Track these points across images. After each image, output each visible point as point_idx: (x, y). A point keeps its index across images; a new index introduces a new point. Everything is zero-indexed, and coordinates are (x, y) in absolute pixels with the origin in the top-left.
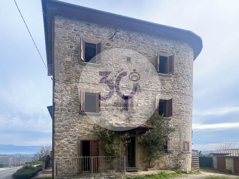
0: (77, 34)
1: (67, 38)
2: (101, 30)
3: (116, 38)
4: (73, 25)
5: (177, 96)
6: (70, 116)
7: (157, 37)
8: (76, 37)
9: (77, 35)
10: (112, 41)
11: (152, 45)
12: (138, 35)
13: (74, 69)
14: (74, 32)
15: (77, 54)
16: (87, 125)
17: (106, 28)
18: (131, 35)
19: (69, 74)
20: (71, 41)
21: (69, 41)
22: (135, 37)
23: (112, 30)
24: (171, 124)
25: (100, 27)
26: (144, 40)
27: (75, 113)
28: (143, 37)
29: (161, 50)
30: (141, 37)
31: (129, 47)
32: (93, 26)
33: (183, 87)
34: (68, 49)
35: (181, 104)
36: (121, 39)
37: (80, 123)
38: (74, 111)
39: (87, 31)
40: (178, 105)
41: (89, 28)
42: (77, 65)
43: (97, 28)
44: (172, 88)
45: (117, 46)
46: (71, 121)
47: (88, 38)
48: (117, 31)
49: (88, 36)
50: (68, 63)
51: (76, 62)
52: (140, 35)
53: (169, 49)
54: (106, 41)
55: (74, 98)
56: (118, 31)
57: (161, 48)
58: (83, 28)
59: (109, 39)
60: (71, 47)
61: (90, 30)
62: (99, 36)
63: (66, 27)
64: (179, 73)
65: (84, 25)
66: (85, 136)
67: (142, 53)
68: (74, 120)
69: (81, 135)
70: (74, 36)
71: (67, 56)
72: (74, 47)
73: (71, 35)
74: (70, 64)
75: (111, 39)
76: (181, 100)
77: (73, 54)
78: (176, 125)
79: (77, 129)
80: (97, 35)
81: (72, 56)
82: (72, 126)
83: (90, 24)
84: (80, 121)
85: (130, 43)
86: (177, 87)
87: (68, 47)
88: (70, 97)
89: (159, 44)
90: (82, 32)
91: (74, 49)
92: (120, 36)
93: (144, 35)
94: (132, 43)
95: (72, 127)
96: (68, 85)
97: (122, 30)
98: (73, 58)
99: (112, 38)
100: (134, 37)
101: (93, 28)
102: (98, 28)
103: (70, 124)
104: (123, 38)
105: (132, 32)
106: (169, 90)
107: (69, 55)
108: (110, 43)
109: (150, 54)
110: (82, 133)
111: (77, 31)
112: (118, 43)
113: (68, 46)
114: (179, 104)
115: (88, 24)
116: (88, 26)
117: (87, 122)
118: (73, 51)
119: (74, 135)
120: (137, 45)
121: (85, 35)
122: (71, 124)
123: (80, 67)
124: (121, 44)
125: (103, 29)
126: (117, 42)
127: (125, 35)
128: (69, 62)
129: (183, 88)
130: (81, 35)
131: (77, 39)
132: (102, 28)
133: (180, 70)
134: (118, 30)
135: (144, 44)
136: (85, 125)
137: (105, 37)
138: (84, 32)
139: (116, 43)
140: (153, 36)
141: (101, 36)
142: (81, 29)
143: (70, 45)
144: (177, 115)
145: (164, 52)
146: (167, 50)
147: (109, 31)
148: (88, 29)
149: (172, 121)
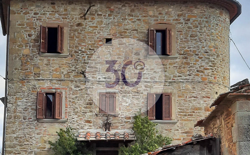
0: (37, 18)
1: (25, 26)
2: (69, 8)
3: (91, 14)
4: (32, 8)
5: (188, 86)
6: (26, 125)
7: (153, 4)
8: (37, 22)
9: (37, 20)
10: (85, 19)
11: (145, 16)
12: (122, 6)
13: (33, 64)
14: (34, 16)
15: (36, 44)
16: (47, 136)
17: (77, 3)
18: (112, 8)
19: (26, 70)
20: (31, 28)
21: (28, 29)
22: (119, 9)
23: (85, 5)
24: (178, 130)
25: (68, 4)
26: (132, 11)
27: (32, 121)
28: (130, 7)
29: (159, 21)
30: (127, 8)
31: (109, 24)
32: (58, 5)
33: (198, 71)
34: (26, 39)
35: (195, 97)
36: (98, 15)
37: (38, 134)
38: (31, 118)
39: (51, 11)
40: (190, 99)
41: (54, 8)
42: (36, 57)
43: (63, 6)
44: (178, 74)
45: (92, 25)
46: (26, 131)
47: (52, 21)
48: (91, 5)
49: (52, 18)
50: (25, 56)
51: (35, 54)
52: (126, 5)
53: (172, 17)
54: (76, 21)
55: (32, 101)
56: (94, 6)
57: (159, 18)
58: (46, 9)
59: (81, 17)
60: (30, 35)
61: (54, 10)
62: (67, 17)
63: (24, 11)
64: (191, 51)
65: (46, 5)
66: (45, 151)
67: (129, 29)
68: (31, 130)
69: (39, 150)
70: (34, 21)
71: (24, 47)
72: (33, 35)
73: (30, 21)
74: (28, 58)
75: (84, 17)
76: (195, 91)
77: (31, 44)
78: (187, 132)
79: (34, 142)
80: (64, 15)
81: (30, 47)
82: (27, 138)
83: (55, 2)
84: (38, 131)
85: (111, 17)
86: (188, 73)
87: (25, 37)
88: (26, 100)
89: (157, 14)
90: (44, 14)
91: (33, 37)
92: (96, 11)
93: (131, 4)
94: (114, 18)
95: (28, 140)
96: (24, 84)
97: (99, 3)
98: (32, 50)
99: (85, 15)
100: (117, 10)
101: (58, 7)
102: (66, 6)
103: (25, 135)
104: (100, 13)
105: (114, 3)
106: (174, 78)
107: (26, 46)
108: (83, 23)
109: (141, 30)
110: (41, 147)
111: (38, 14)
112: (93, 21)
113: (26, 35)
114: (191, 97)
115: (52, 4)
116: (53, 5)
117: (48, 132)
118: (32, 41)
119: (30, 150)
120: (122, 19)
121: (48, 18)
122: (27, 136)
123: (40, 60)
124: (98, 22)
125: (72, 6)
126: (91, 20)
127: (104, 9)
128: (27, 55)
129: (199, 73)
130: (42, 19)
131: (37, 24)
132: (70, 4)
133: (192, 47)
134: (93, 4)
135: (133, 16)
136: (44, 136)
137: (75, 15)
138: (47, 14)
139: (91, 22)
140: (145, 3)
141: (69, 16)
142: (43, 11)
143: (29, 33)
144: (188, 115)
145: (165, 24)
146: (169, 20)
147: (81, 7)
148: (53, 10)
149: (179, 125)
